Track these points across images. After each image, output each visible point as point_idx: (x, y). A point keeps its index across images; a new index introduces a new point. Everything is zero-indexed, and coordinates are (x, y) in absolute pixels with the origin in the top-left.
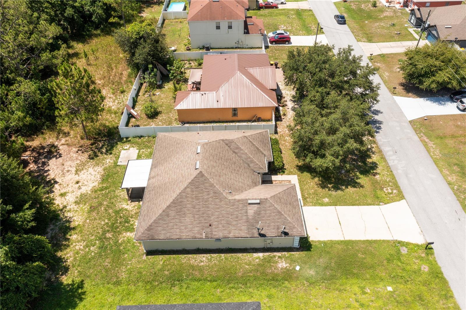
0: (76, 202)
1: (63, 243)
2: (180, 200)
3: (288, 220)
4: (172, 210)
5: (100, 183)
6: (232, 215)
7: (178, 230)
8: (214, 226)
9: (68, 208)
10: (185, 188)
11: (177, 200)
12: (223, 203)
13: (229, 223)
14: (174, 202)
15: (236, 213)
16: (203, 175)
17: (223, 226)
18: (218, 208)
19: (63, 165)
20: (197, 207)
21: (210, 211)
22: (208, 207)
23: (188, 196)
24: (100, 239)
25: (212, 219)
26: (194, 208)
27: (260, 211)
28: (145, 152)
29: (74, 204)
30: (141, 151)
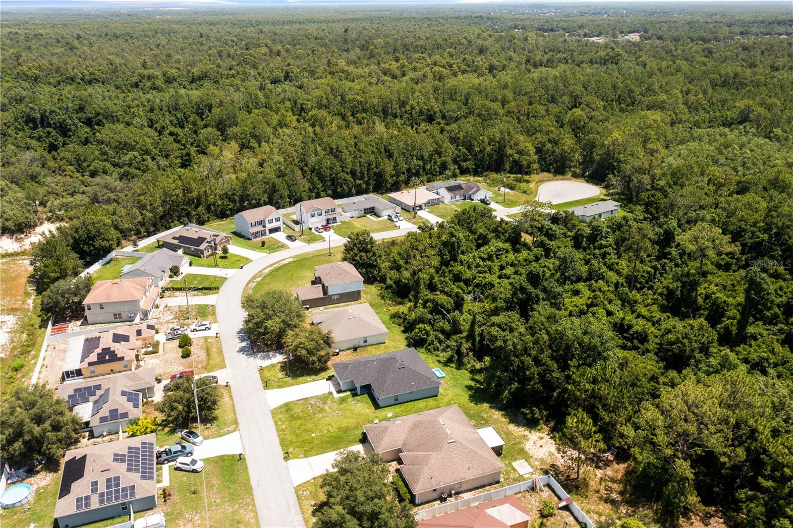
28: (514, 474)
29: (526, 435)
30: (518, 475)
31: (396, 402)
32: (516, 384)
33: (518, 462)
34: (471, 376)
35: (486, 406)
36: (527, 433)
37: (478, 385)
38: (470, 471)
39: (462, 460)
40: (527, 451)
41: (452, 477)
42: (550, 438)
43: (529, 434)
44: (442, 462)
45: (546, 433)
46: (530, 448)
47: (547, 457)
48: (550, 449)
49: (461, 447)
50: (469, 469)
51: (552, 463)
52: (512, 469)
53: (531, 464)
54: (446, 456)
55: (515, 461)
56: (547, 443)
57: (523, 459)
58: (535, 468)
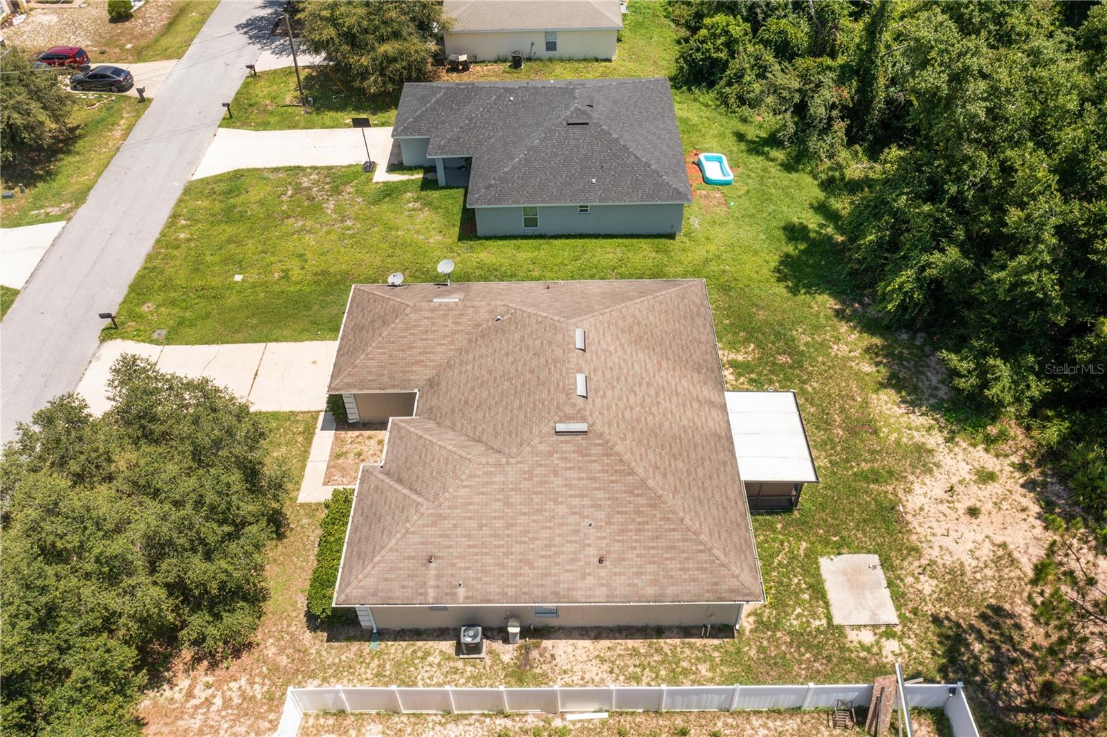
0: (930, 452)
1: (885, 360)
2: (618, 301)
3: (381, 292)
4: (634, 295)
5: (896, 503)
6: (500, 294)
7: (615, 285)
8: (541, 288)
9: (940, 439)
10: (606, 308)
11: (623, 301)
12: (518, 300)
13: (509, 290)
14: (631, 299)
15: (490, 295)
17: (520, 288)
18: (529, 297)
20: (576, 298)
21: (548, 296)
22: (552, 297)
23: (600, 304)
24: (801, 354)
25: (544, 291)
26: (583, 297)
27: (436, 296)
28: (806, 613)
29: (929, 447)
30: (824, 622)
31: (530, 230)
32: (953, 253)
33: (846, 560)
34: (822, 196)
35: (825, 303)
36: (935, 440)
37: (830, 230)
38: (603, 572)
39: (587, 517)
40: (909, 518)
41: (515, 576)
42: (1023, 486)
43: (942, 446)
44: (498, 505)
45: (1015, 459)
46: (921, 509)
47: (982, 565)
48: (1006, 532)
49: (606, 460)
50: (601, 561)
51: (993, 601)
52: (810, 586)
53: (898, 586)
54: (525, 485)
55: (839, 554)
56: (1005, 505)
57: (875, 552)
58: (910, 606)
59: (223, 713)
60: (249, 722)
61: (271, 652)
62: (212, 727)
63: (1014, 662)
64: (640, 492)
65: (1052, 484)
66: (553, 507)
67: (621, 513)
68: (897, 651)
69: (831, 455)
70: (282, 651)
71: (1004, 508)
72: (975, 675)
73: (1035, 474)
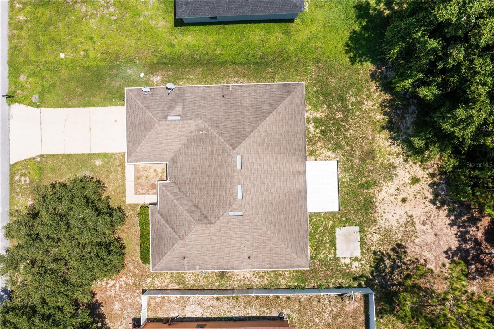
0: (395, 168)
1: (389, 110)
2: (258, 119)
3: (140, 102)
4: (266, 109)
5: (373, 197)
6: (200, 106)
7: (258, 91)
8: (220, 95)
9: (402, 160)
10: (252, 131)
11: (261, 120)
12: (209, 117)
13: (204, 98)
14: (265, 117)
15: (195, 108)
16: (232, 145)
17: (210, 95)
18: (214, 112)
19: (436, 235)
20: (238, 113)
21: (224, 110)
22: (226, 112)
23: (249, 124)
24: (348, 111)
25: (222, 102)
26: (241, 112)
27: (169, 109)
28: (327, 252)
29: (395, 165)
30: (333, 256)
31: (213, 20)
33: (347, 229)
35: (368, 68)
38: (250, 261)
39: (243, 244)
40: (377, 204)
41: (217, 262)
42: (429, 185)
43: (401, 164)
44: (208, 240)
45: (431, 171)
46: (383, 199)
47: (400, 226)
48: (415, 209)
49: (251, 225)
50: (249, 257)
51: (399, 242)
52: (330, 241)
53: (364, 239)
54: (218, 234)
55: (344, 226)
56: (419, 196)
57: (359, 226)
58: (367, 247)
59: (121, 290)
60: (131, 293)
61: (132, 268)
62: (118, 295)
63: (399, 267)
64: (264, 235)
65: (442, 184)
66: (230, 241)
67: (257, 242)
68: (357, 266)
69: (351, 175)
70: (135, 268)
71: (417, 197)
72: (383, 273)
73: (436, 179)
